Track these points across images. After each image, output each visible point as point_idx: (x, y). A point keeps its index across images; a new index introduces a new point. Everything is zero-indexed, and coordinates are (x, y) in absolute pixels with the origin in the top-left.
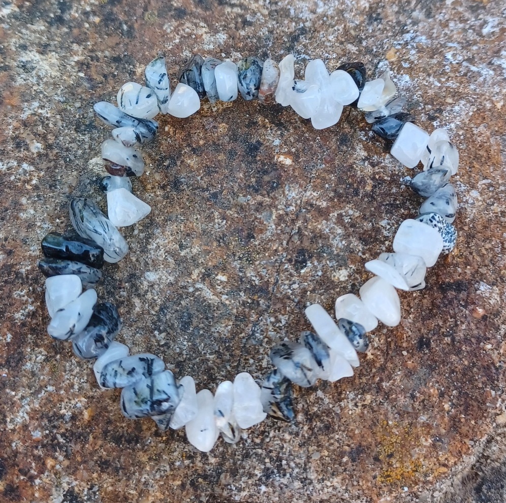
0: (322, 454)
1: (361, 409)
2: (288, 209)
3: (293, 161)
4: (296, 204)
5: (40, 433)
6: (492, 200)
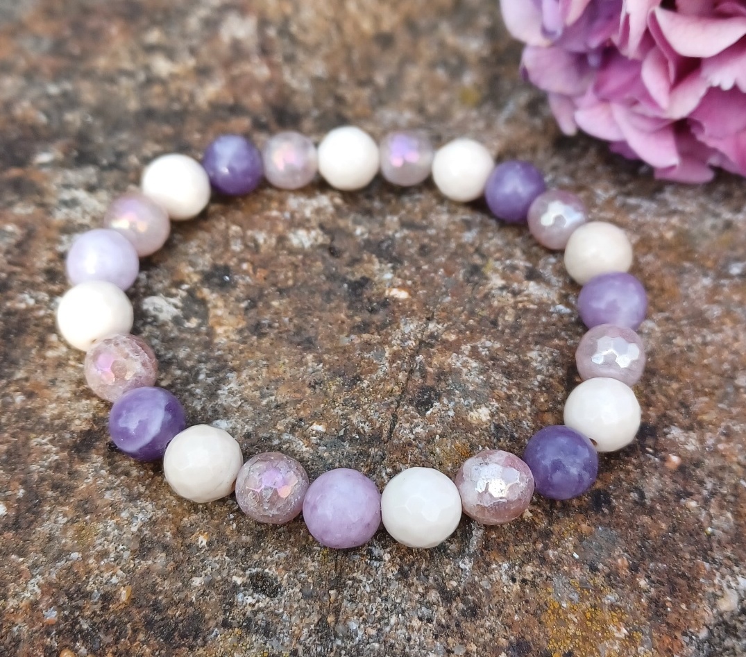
0: (468, 647)
1: (520, 586)
2: (406, 344)
3: (410, 294)
4: (416, 339)
5: (55, 613)
6: (673, 333)
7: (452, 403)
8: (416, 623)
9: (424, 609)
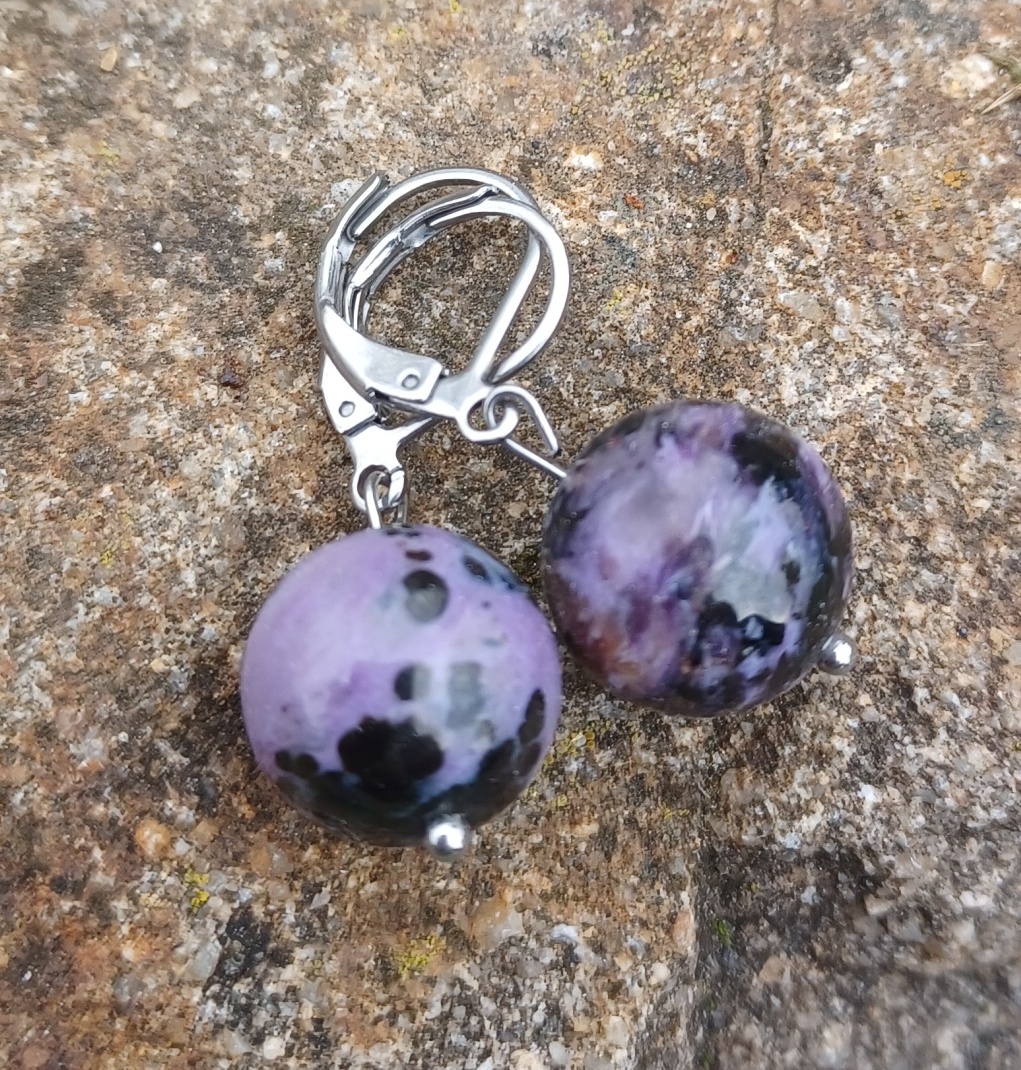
7: (899, 54)
8: (914, 611)
9: (926, 575)
